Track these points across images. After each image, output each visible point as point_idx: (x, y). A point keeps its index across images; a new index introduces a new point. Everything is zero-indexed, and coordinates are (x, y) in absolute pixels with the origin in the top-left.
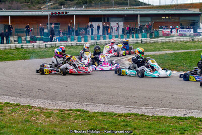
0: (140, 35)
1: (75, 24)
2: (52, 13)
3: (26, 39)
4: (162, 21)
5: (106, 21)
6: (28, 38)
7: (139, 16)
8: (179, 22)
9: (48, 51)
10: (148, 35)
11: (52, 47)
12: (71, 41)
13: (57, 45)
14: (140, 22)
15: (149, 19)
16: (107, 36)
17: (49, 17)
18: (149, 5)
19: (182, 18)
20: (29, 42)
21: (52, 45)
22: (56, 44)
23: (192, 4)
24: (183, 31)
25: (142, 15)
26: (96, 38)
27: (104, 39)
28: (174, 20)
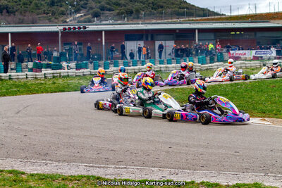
0: (196, 60)
1: (104, 43)
2: (65, 29)
3: (27, 65)
4: (231, 38)
5: (149, 39)
6: (31, 65)
7: (197, 31)
10: (208, 58)
11: (54, 77)
12: (94, 68)
13: (62, 74)
14: (199, 40)
15: (212, 36)
16: (147, 61)
17: (60, 35)
19: (259, 34)
20: (31, 70)
22: (60, 73)
23: (277, 13)
24: (261, 53)
25: (201, 31)
28: (247, 36)
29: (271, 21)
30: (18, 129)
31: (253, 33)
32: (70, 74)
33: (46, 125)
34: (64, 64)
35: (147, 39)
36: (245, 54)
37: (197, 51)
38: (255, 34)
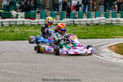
9: (4, 31)
11: (10, 25)
12: (41, 18)
13: (18, 23)
16: (93, 13)
21: (11, 23)
22: (16, 22)
26: (77, 16)
27: (88, 17)
30: (5, 73)
32: (26, 23)
33: (30, 70)
34: (14, 13)
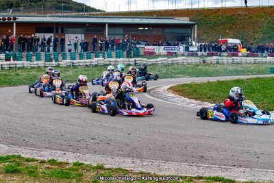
0: (114, 54)
4: (139, 33)
5: (60, 32)
7: (107, 25)
8: (162, 36)
10: (125, 53)
14: (109, 35)
15: (121, 31)
18: (99, 11)
19: (167, 30)
23: (175, 11)
25: (111, 25)
28: (155, 32)
29: (176, 18)
31: (161, 29)
35: (57, 32)
36: (154, 49)
37: (113, 46)
38: (163, 31)
